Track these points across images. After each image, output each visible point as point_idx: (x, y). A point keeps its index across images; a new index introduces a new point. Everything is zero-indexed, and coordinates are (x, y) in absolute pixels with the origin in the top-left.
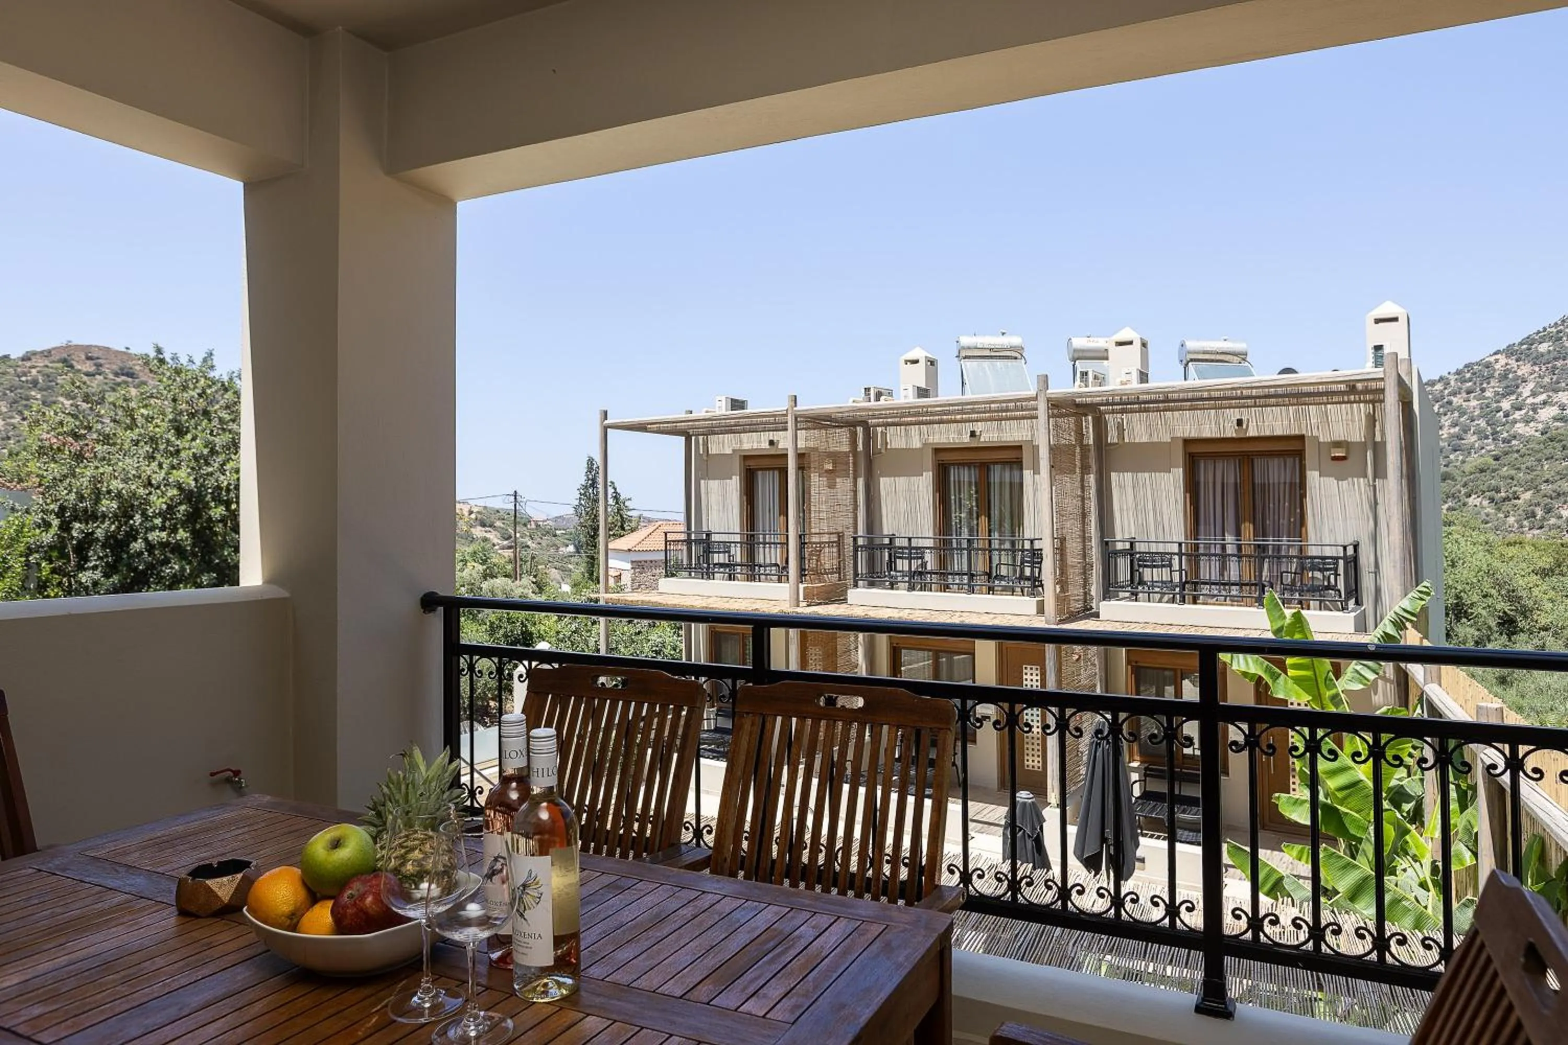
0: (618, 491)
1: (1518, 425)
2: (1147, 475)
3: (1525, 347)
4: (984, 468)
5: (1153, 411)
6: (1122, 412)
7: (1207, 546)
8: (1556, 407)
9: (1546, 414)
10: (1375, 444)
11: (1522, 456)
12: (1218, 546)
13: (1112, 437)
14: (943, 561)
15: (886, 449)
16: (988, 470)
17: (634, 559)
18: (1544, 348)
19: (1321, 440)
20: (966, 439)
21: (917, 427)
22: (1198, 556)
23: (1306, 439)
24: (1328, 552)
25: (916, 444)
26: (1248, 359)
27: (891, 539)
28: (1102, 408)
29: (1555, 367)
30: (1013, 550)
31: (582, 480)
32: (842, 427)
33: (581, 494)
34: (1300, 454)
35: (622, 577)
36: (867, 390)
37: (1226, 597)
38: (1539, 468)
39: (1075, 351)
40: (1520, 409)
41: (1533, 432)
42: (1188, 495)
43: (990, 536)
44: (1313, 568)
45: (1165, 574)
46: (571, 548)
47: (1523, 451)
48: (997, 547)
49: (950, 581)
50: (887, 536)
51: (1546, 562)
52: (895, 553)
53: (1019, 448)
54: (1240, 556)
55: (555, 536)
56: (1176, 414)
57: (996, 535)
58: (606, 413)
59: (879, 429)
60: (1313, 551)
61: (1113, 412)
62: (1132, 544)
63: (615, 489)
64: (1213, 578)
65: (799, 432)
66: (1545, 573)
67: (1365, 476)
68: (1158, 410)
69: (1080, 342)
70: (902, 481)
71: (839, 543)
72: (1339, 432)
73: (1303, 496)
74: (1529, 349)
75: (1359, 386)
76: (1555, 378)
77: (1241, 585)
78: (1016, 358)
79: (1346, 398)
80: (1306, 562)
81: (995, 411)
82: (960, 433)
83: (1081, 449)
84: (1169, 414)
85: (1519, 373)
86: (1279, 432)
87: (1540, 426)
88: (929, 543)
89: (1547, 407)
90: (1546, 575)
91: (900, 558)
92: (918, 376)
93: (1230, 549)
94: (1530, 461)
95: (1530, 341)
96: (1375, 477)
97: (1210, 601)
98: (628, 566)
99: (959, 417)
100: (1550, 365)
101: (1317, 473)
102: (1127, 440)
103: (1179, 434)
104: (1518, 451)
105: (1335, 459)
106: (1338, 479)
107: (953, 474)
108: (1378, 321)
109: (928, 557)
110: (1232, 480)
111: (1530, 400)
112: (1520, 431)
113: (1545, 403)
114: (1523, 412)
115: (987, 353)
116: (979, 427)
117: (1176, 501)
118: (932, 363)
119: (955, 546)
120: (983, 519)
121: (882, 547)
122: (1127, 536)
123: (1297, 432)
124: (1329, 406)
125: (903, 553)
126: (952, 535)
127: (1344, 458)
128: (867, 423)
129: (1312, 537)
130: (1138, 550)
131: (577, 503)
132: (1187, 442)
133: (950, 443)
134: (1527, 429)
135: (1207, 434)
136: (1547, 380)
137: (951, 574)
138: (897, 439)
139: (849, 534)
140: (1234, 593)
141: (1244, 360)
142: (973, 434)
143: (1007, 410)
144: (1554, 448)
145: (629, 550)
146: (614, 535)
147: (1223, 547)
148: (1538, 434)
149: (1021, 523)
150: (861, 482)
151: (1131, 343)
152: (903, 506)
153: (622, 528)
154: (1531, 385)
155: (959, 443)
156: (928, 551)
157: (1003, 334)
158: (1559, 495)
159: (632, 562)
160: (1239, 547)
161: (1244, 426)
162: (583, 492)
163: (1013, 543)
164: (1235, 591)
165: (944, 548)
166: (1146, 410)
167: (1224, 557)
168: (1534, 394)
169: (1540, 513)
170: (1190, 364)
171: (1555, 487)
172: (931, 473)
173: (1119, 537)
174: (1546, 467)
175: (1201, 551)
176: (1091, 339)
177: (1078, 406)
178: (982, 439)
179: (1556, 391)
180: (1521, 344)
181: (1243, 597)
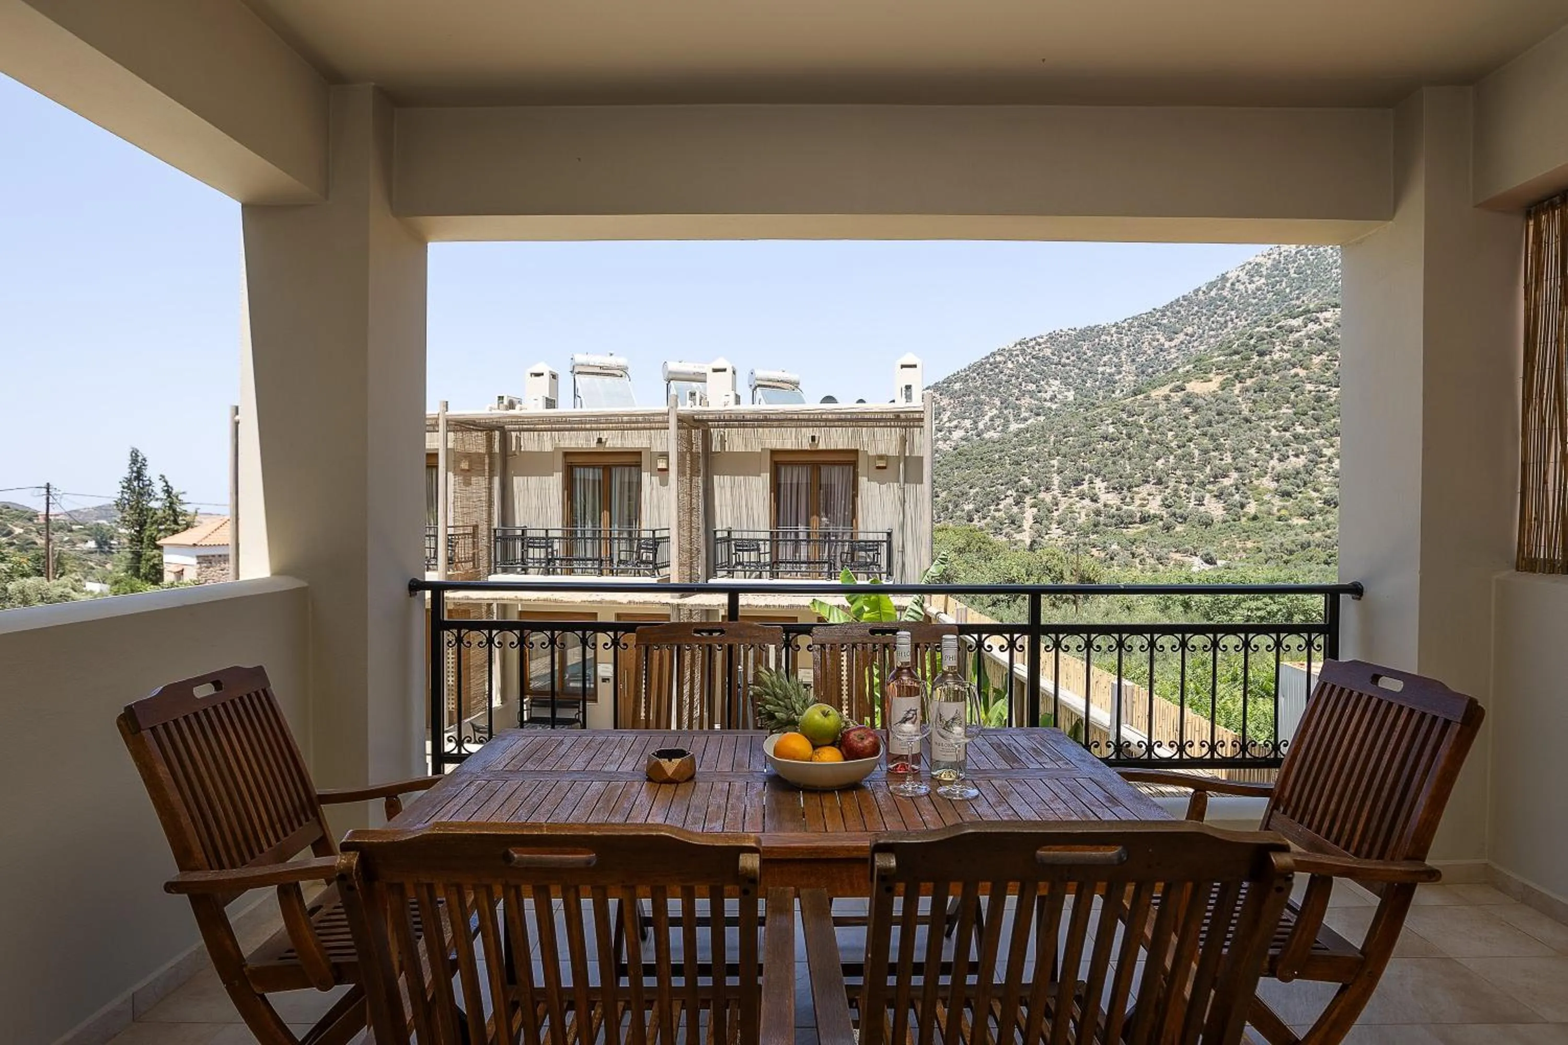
0: (170, 484)
1: (940, 442)
2: (742, 478)
3: (946, 385)
4: (607, 469)
5: (750, 427)
6: (726, 427)
7: (785, 534)
8: (963, 431)
9: (957, 434)
10: (906, 458)
11: (941, 466)
12: (793, 534)
13: (716, 447)
14: (569, 550)
15: (520, 451)
16: (610, 470)
17: (199, 554)
18: (957, 386)
19: (870, 453)
20: (593, 444)
21: (549, 433)
22: (778, 541)
23: (860, 454)
24: (871, 537)
25: (548, 447)
26: (799, 387)
27: (523, 531)
28: (710, 423)
29: (963, 401)
30: (630, 540)
31: (126, 473)
32: (481, 431)
33: (123, 487)
34: (854, 464)
35: (184, 572)
36: (501, 398)
37: (797, 572)
38: (952, 474)
39: (670, 372)
40: (941, 431)
41: (948, 448)
42: (772, 494)
43: (611, 527)
44: (861, 549)
45: (753, 556)
46: (92, 544)
47: (942, 462)
48: (616, 536)
49: (575, 566)
50: (519, 528)
51: (961, 543)
52: (528, 542)
53: (639, 453)
54: (808, 542)
55: (71, 531)
56: (767, 430)
57: (616, 526)
58: (237, 408)
59: (514, 434)
60: (861, 537)
61: (718, 427)
62: (729, 533)
63: (166, 483)
64: (788, 558)
65: (449, 433)
66: (960, 551)
67: (898, 481)
68: (753, 427)
69: (674, 366)
70: (533, 480)
71: (474, 534)
72: (882, 449)
73: (855, 496)
74: (948, 387)
75: (902, 416)
76: (963, 409)
77: (808, 563)
78: (621, 376)
79: (889, 424)
80: (856, 546)
81: (627, 423)
82: (588, 440)
83: (691, 457)
84: (760, 430)
85: (942, 404)
86: (840, 447)
87: (953, 444)
88: (559, 534)
89: (958, 430)
90: (961, 552)
91: (532, 547)
92: (542, 387)
93: (802, 536)
94: (946, 470)
95: (949, 381)
96: (905, 482)
97: (785, 576)
98: (194, 561)
99: (588, 426)
100: (960, 400)
101: (865, 479)
102: (727, 450)
103: (768, 446)
104: (939, 462)
105: (879, 468)
106: (880, 484)
107: (578, 473)
108: (903, 366)
109: (556, 546)
110: (805, 481)
111: (947, 425)
112: (941, 447)
113: (956, 427)
114: (942, 433)
115: (598, 370)
116: (604, 435)
117: (764, 499)
118: (554, 376)
119: (579, 536)
120: (606, 514)
121: (515, 538)
122: (725, 527)
123: (853, 448)
124: (876, 429)
125: (534, 543)
126: (577, 527)
127: (884, 468)
128: (503, 427)
129: (861, 527)
130: (733, 537)
131: (119, 496)
132: (774, 452)
133: (578, 448)
134: (945, 446)
135: (788, 446)
136: (958, 410)
137: (577, 560)
138: (530, 443)
139: (483, 527)
140: (803, 569)
141: (797, 387)
142: (600, 441)
143: (637, 422)
144: (961, 460)
145: (195, 545)
146: (165, 530)
147: (797, 534)
148: (951, 450)
149: (638, 517)
150: (496, 480)
151: (725, 370)
152: (534, 502)
153: (175, 522)
154: (949, 413)
155: (587, 448)
156: (557, 540)
157: (611, 355)
158: (963, 494)
159: (198, 557)
160: (808, 535)
161: (816, 442)
162: (126, 485)
163: (630, 533)
164: (804, 567)
165: (570, 537)
166: (744, 427)
167: (797, 542)
168: (950, 420)
169: (951, 507)
170: (758, 389)
171: (961, 488)
172: (561, 474)
173: (718, 527)
174: (956, 474)
175: (781, 538)
176: (683, 363)
177: (695, 420)
178: (607, 445)
179: (964, 419)
180: (944, 383)
181: (810, 572)
